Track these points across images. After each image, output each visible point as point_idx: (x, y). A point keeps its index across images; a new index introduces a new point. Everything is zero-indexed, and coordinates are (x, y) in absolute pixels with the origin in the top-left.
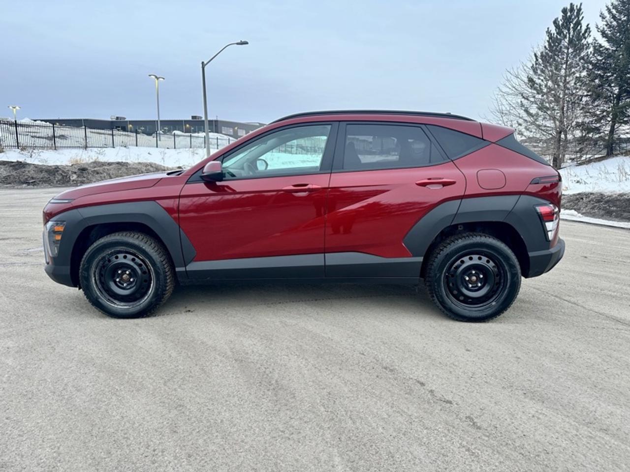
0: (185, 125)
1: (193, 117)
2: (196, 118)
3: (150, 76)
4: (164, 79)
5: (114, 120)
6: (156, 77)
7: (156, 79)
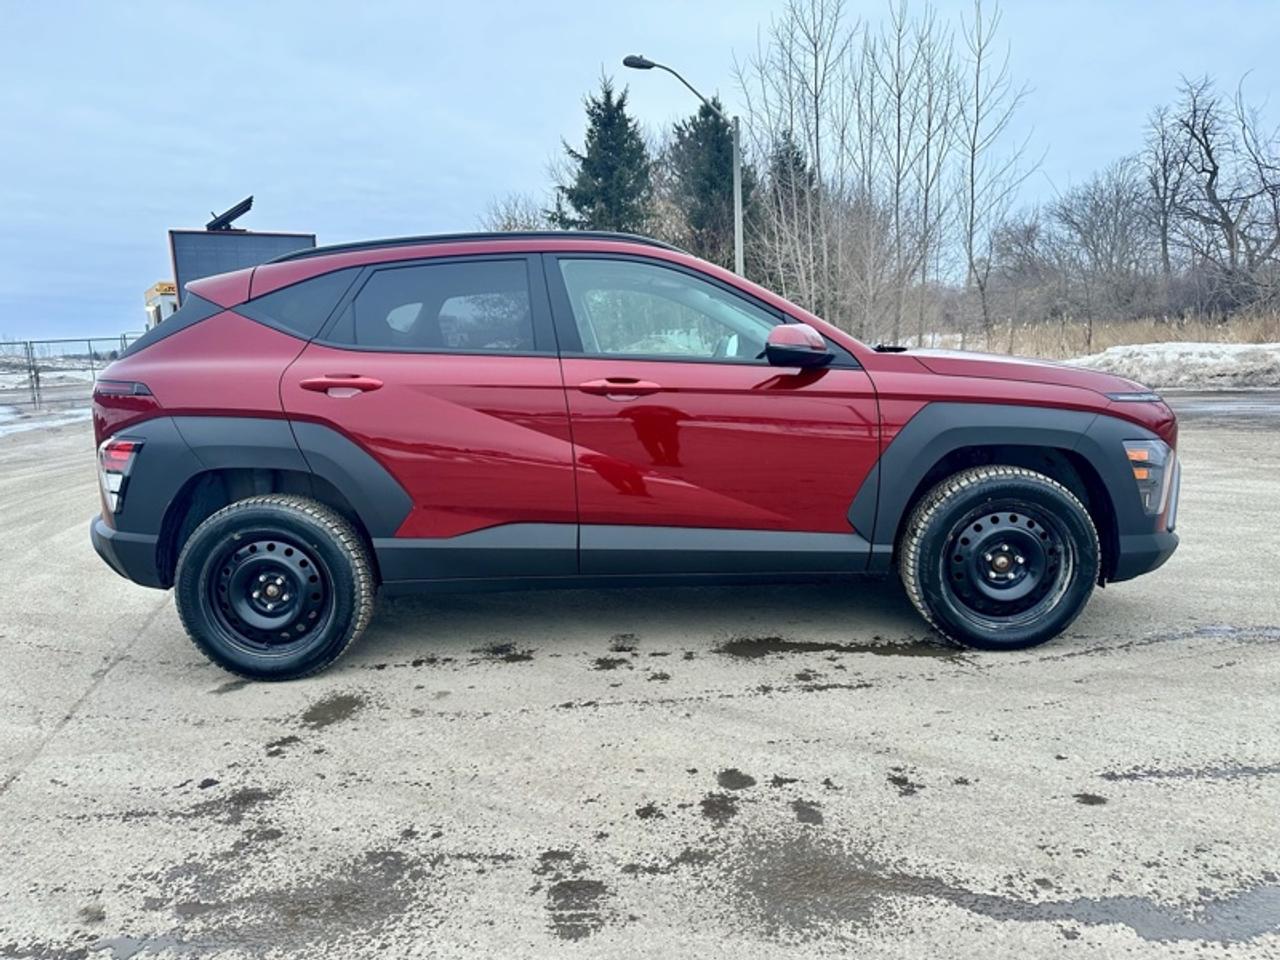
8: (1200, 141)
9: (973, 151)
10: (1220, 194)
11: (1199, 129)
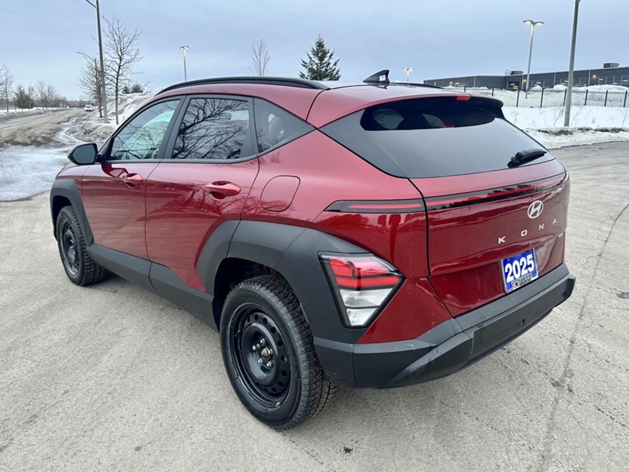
0: (591, 76)
1: (606, 65)
2: (610, 67)
3: (525, 22)
4: (543, 23)
5: (509, 75)
6: (533, 23)
7: (532, 25)
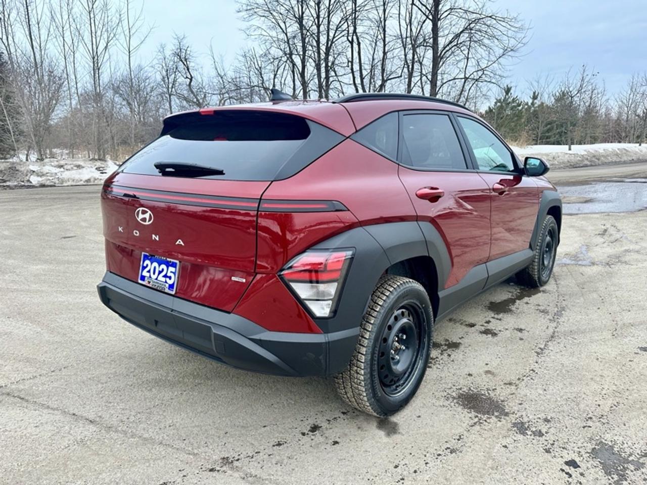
8: (183, 63)
9: (129, 52)
10: (194, 90)
11: (182, 57)
